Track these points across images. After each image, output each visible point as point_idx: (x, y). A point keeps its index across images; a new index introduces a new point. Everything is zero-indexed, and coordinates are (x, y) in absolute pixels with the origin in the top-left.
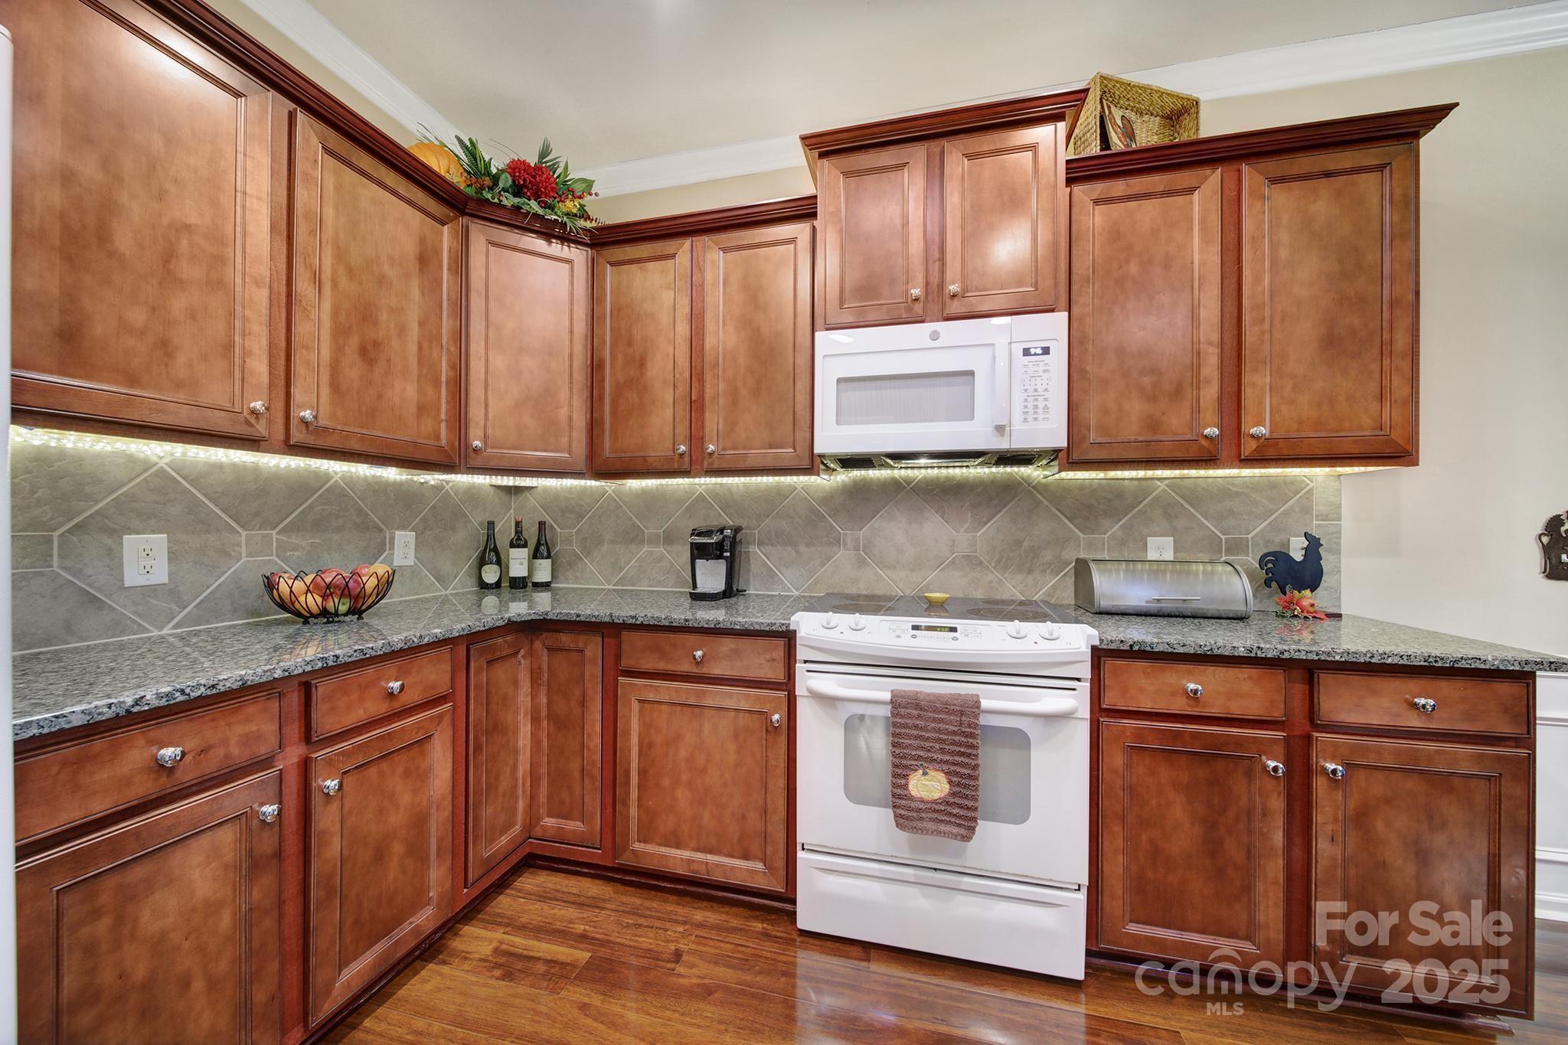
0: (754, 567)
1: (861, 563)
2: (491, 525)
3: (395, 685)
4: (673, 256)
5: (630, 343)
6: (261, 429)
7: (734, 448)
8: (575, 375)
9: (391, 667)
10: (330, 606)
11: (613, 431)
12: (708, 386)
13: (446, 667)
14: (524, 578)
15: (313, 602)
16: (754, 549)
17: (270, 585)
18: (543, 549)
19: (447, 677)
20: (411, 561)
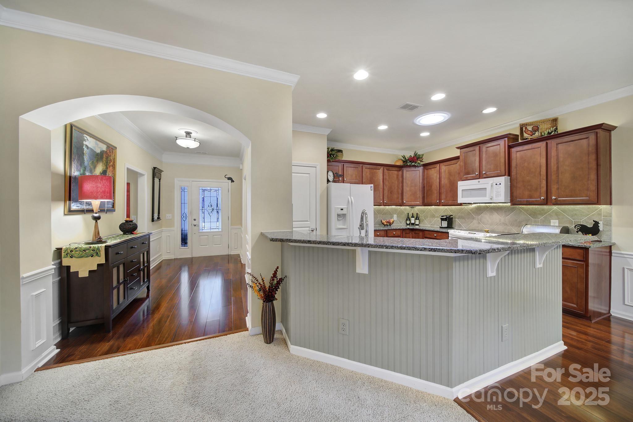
0: (457, 223)
1: (479, 223)
2: (408, 214)
3: (394, 233)
4: (436, 167)
5: (429, 183)
6: (382, 204)
7: (447, 201)
8: (420, 189)
9: (394, 231)
10: (387, 224)
11: (427, 198)
12: (442, 190)
13: (400, 232)
14: (414, 223)
15: (386, 223)
16: (457, 219)
17: (381, 221)
18: (417, 218)
19: (400, 234)
20: (396, 219)
